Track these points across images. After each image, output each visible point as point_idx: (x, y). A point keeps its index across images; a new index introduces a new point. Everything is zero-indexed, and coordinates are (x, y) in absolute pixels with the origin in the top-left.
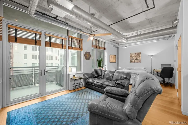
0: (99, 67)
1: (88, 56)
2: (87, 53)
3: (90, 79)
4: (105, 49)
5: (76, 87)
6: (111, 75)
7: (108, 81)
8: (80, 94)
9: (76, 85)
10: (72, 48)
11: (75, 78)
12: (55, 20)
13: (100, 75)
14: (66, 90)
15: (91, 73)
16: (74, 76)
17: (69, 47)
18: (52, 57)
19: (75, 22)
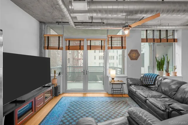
0: (160, 70)
1: (134, 55)
2: (132, 51)
3: (133, 86)
4: (175, 40)
5: (114, 92)
6: (174, 87)
7: (163, 96)
8: (115, 102)
9: (114, 90)
10: (112, 48)
11: (114, 81)
12: (92, 24)
13: (152, 84)
14: (105, 92)
15: (139, 78)
16: (113, 79)
17: (108, 47)
18: (114, 57)
19: (112, 18)
